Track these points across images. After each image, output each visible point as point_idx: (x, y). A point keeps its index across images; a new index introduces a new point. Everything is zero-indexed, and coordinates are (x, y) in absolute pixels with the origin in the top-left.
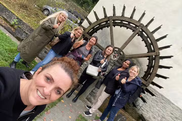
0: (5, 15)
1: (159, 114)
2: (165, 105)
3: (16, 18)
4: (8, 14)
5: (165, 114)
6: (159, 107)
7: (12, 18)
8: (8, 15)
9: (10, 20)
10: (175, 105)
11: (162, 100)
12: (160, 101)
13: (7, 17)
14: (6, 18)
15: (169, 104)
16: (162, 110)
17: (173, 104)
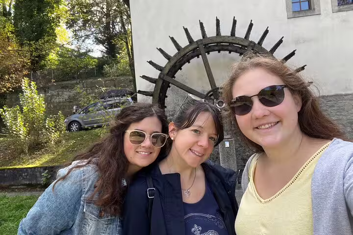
0: (24, 178)
1: (342, 124)
2: (338, 106)
3: (42, 170)
4: (27, 175)
5: (349, 116)
6: (334, 114)
7: (38, 175)
8: (28, 177)
9: (37, 181)
10: (349, 95)
11: (329, 102)
12: (327, 107)
13: (29, 180)
14: (28, 183)
15: (342, 100)
16: (341, 115)
17: (346, 95)
